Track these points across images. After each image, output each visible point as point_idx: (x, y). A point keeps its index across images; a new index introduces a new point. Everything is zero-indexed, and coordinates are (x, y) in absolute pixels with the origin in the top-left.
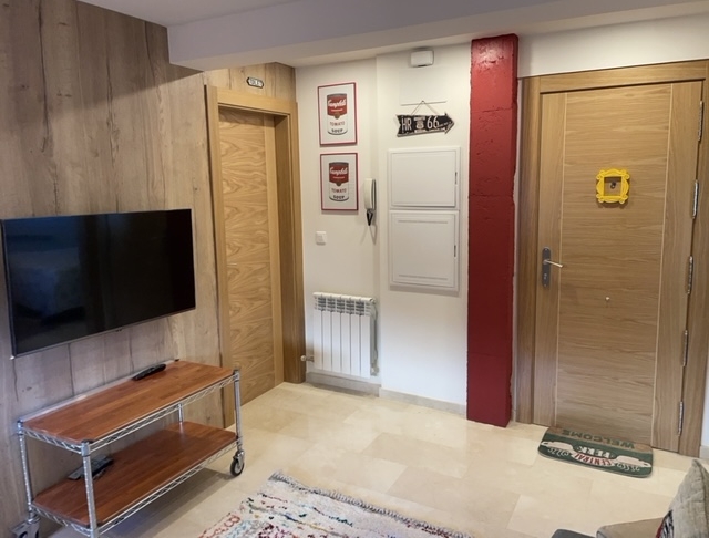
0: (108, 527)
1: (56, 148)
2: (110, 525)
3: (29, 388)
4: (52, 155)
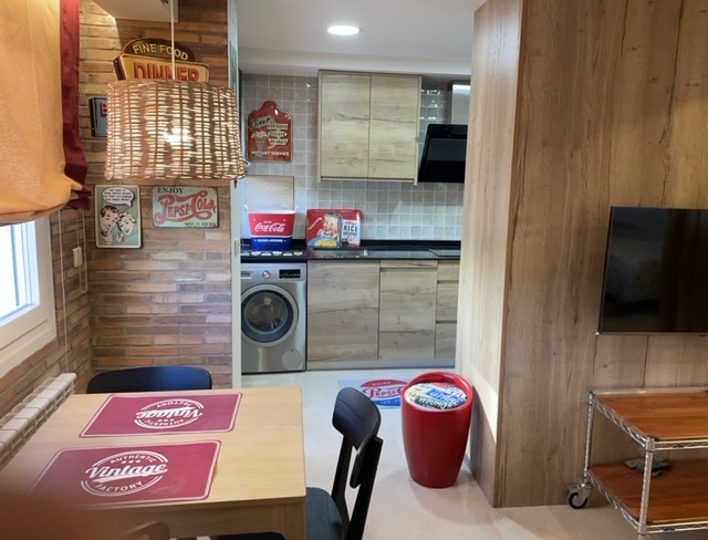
0: (656, 529)
1: (674, 139)
2: (658, 528)
3: (605, 366)
4: (668, 147)
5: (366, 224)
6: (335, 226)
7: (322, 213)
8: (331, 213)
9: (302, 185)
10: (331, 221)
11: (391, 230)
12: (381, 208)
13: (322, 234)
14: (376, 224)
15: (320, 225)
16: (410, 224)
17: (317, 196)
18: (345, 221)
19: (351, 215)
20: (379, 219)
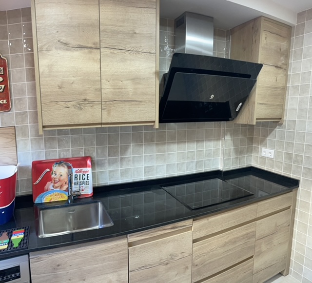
5: (97, 170)
6: (65, 177)
7: (49, 164)
8: (59, 162)
9: (24, 134)
10: (60, 171)
11: (124, 173)
12: (112, 152)
13: (51, 187)
14: (108, 169)
15: (48, 178)
16: (142, 165)
17: (43, 146)
18: (74, 170)
19: (81, 162)
20: (111, 163)
